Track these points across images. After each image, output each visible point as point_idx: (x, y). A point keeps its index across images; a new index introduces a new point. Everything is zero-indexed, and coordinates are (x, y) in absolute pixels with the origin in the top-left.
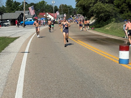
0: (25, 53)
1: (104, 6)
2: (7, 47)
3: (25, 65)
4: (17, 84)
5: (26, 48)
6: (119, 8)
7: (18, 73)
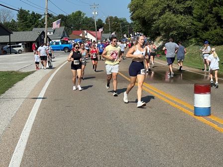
0: (38, 100)
1: (177, 20)
2: (10, 89)
3: (33, 120)
4: (13, 153)
5: (41, 90)
6: (201, 22)
7: (19, 135)
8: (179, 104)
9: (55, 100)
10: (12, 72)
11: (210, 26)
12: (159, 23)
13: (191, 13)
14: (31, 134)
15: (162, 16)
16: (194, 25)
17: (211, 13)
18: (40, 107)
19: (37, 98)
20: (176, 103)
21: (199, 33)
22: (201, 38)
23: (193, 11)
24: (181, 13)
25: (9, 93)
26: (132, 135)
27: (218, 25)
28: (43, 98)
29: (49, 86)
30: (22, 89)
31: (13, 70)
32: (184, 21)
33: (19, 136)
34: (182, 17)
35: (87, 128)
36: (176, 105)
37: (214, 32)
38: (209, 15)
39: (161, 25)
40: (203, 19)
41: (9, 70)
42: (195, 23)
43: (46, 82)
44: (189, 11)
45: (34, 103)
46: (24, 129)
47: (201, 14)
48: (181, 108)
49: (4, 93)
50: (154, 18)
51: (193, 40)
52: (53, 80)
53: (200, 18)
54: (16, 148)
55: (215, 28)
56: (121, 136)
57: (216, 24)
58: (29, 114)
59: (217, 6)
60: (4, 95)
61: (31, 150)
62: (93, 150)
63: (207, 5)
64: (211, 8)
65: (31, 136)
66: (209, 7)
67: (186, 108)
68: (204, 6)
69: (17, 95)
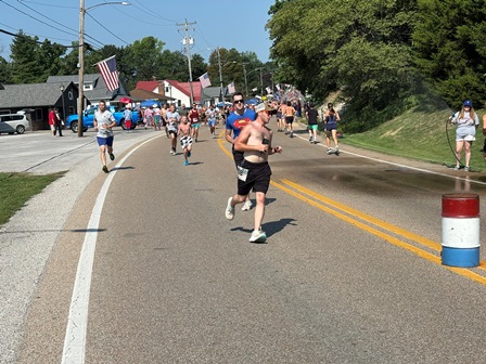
0: (87, 233)
1: (376, 54)
2: (18, 212)
3: (89, 280)
4: (61, 352)
5: (90, 213)
6: (431, 59)
7: (64, 312)
8: (407, 241)
9: (128, 235)
10: (13, 174)
11: (450, 68)
12: (337, 61)
13: (407, 40)
14: (91, 311)
15: (344, 47)
16: (415, 65)
17: (453, 39)
18: (97, 251)
19: (86, 231)
20: (400, 238)
21: (426, 85)
22: (430, 96)
23: (413, 35)
24: (385, 40)
25: (18, 220)
26: (318, 310)
27: (469, 65)
28: (99, 230)
29: (105, 204)
30: (44, 212)
31: (13, 171)
32: (393, 58)
33: (66, 316)
34: (388, 47)
35: (214, 296)
36: (402, 244)
37: (459, 81)
38: (449, 43)
39: (342, 68)
40: (435, 51)
41: (5, 171)
42: (417, 61)
43: (96, 196)
44: (402, 34)
45: (80, 243)
46: (73, 299)
47: (430, 41)
48: (413, 249)
49: (6, 221)
50: (326, 51)
51: (413, 99)
52: (110, 192)
53: (428, 51)
54: (66, 342)
55: (463, 73)
56: (296, 312)
57: (463, 62)
58: (75, 267)
59: (464, 23)
60: (7, 225)
61: (101, 345)
62: (238, 343)
63: (443, 20)
64: (453, 27)
65: (94, 316)
66: (448, 25)
67: (425, 249)
68: (436, 24)
69: (39, 225)
